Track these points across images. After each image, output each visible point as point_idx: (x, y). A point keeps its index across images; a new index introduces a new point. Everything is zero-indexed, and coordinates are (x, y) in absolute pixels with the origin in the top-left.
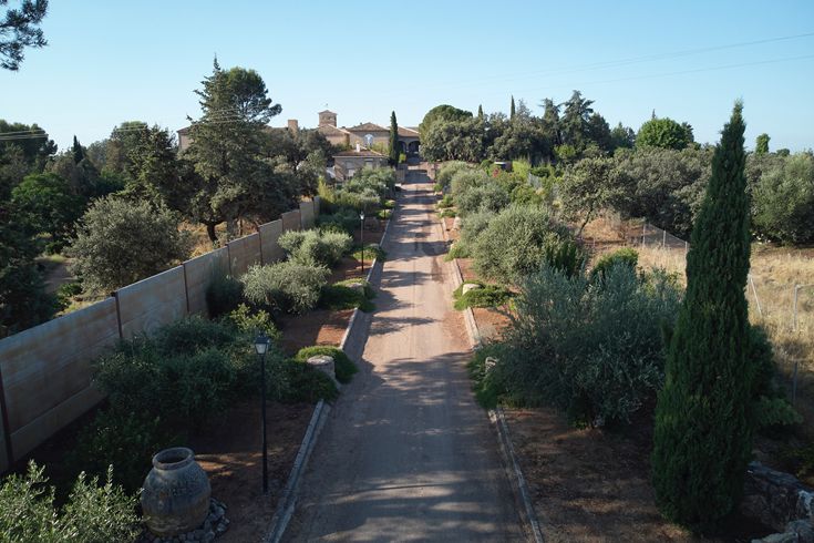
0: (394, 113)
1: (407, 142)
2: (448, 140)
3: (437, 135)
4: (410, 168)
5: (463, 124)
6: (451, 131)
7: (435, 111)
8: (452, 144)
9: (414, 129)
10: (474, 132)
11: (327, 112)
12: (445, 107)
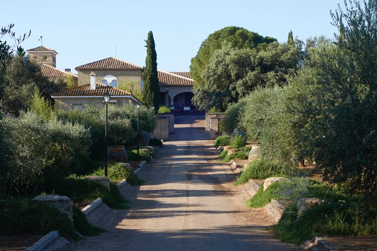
0: (151, 35)
1: (173, 94)
2: (239, 77)
3: (220, 70)
4: (176, 126)
5: (262, 53)
6: (243, 64)
7: (217, 36)
8: (245, 84)
9: (182, 74)
10: (281, 64)
11: (41, 48)
12: (233, 30)
